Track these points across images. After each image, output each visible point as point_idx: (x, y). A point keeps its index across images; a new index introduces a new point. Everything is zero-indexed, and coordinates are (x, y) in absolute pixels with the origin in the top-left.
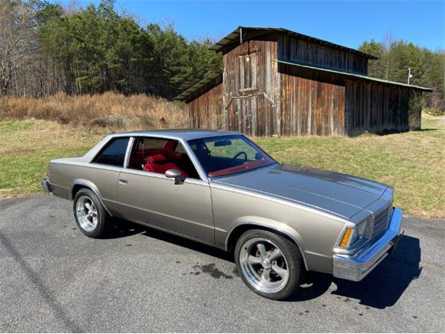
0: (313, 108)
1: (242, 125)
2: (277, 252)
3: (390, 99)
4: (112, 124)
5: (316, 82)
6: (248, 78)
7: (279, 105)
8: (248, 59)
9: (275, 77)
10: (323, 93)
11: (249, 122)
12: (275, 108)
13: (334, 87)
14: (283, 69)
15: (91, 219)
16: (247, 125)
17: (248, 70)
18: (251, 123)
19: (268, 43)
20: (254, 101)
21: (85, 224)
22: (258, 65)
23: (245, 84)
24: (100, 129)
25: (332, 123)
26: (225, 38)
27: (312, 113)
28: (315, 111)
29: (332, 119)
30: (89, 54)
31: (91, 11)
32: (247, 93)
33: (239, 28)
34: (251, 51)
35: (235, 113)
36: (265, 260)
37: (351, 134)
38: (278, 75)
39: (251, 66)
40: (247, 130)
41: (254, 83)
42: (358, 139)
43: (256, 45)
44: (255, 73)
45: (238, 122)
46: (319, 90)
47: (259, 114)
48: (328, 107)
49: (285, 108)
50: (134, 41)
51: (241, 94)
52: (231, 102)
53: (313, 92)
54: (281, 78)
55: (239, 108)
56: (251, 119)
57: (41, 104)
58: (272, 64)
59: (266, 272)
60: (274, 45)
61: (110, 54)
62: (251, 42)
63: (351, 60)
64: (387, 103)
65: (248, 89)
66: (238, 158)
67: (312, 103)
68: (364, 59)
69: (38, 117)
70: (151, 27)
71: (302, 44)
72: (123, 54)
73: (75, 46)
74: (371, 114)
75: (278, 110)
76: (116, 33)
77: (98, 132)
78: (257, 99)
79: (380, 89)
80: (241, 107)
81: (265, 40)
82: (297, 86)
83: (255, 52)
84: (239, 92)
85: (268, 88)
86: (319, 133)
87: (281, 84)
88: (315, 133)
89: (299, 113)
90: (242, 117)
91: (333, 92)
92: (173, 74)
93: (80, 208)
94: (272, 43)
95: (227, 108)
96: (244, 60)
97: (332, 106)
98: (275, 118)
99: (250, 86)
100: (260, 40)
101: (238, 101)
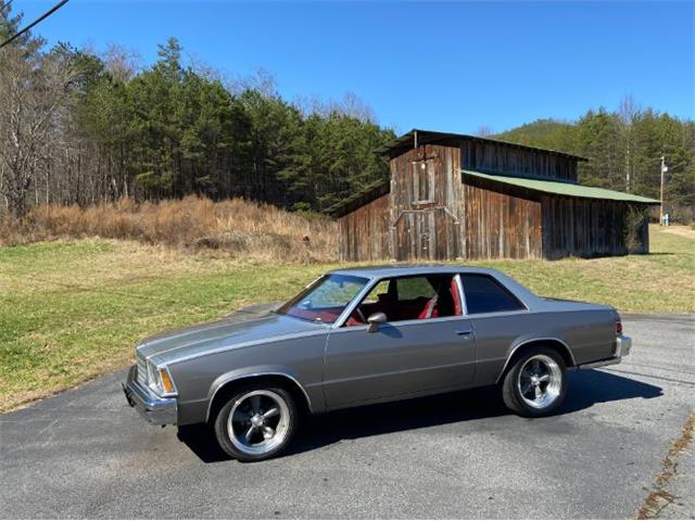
0: (505, 226)
1: (415, 246)
3: (600, 216)
4: (228, 245)
5: (508, 197)
6: (424, 189)
7: (463, 221)
8: (423, 166)
9: (458, 189)
10: (516, 209)
11: (425, 242)
12: (459, 226)
13: (529, 204)
14: (467, 180)
16: (423, 246)
17: (424, 179)
18: (428, 243)
19: (449, 149)
20: (431, 217)
22: (437, 173)
23: (420, 195)
24: (209, 252)
25: (528, 244)
27: (505, 233)
28: (507, 230)
29: (528, 240)
32: (423, 206)
33: (413, 131)
34: (428, 155)
35: (406, 230)
37: (550, 257)
38: (462, 186)
39: (426, 174)
40: (423, 251)
41: (432, 194)
42: (558, 263)
43: (434, 150)
44: (433, 184)
45: (410, 242)
46: (512, 206)
47: (439, 232)
48: (523, 226)
49: (471, 225)
50: (223, 117)
51: (414, 207)
52: (402, 218)
53: (505, 207)
54: (466, 190)
55: (412, 224)
56: (428, 238)
58: (455, 173)
60: (457, 152)
61: (188, 138)
62: (428, 146)
64: (596, 220)
65: (423, 202)
67: (504, 221)
68: (570, 162)
71: (489, 149)
72: (206, 137)
73: (136, 126)
74: (575, 233)
75: (463, 228)
76: (196, 104)
78: (435, 213)
79: (586, 206)
80: (415, 223)
81: (445, 146)
82: (486, 199)
83: (433, 158)
84: (413, 205)
85: (450, 201)
86: (513, 255)
87: (466, 197)
88: (509, 255)
89: (488, 231)
90: (416, 236)
91: (528, 208)
92: (282, 165)
94: (455, 149)
95: (396, 225)
96: (419, 168)
97: (527, 224)
98: (460, 238)
99: (427, 199)
100: (439, 145)
101: (411, 216)
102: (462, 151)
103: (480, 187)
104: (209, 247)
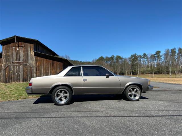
0: (50, 70)
1: (14, 77)
5: (52, 61)
6: (18, 57)
7: (35, 68)
8: (18, 49)
9: (33, 58)
10: (54, 64)
11: (18, 76)
12: (33, 70)
13: (59, 63)
14: (36, 54)
16: (17, 77)
18: (20, 76)
19: (29, 44)
20: (21, 67)
22: (24, 52)
23: (16, 59)
26: (6, 39)
27: (50, 72)
28: (51, 71)
32: (18, 63)
33: (15, 36)
34: (20, 46)
35: (9, 72)
38: (34, 57)
39: (19, 52)
40: (17, 79)
41: (21, 59)
44: (22, 55)
45: (11, 76)
47: (25, 72)
49: (38, 70)
51: (14, 63)
52: (8, 67)
53: (50, 64)
54: (36, 58)
55: (12, 69)
56: (19, 74)
58: (31, 53)
60: (32, 45)
62: (19, 42)
65: (18, 62)
67: (50, 68)
75: (35, 70)
78: (23, 66)
80: (14, 69)
81: (27, 43)
82: (43, 61)
83: (22, 46)
84: (12, 63)
85: (30, 61)
87: (36, 60)
89: (45, 71)
90: (14, 74)
94: (31, 45)
95: (5, 69)
96: (16, 50)
97: (58, 69)
98: (33, 74)
99: (19, 60)
100: (24, 42)
101: (12, 67)
102: (34, 46)
103: (41, 57)
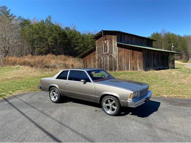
0: (131, 60)
1: (103, 67)
2: (114, 102)
4: (52, 67)
5: (132, 51)
6: (106, 49)
7: (118, 59)
8: (105, 42)
9: (116, 49)
10: (134, 55)
11: (106, 66)
14: (119, 46)
15: (55, 97)
16: (106, 67)
17: (106, 46)
18: (107, 66)
19: (113, 36)
20: (108, 58)
21: (53, 99)
22: (109, 44)
23: (105, 51)
24: (47, 69)
25: (138, 66)
26: (97, 34)
28: (131, 61)
29: (138, 64)
30: (41, 39)
31: (42, 22)
32: (105, 54)
33: (102, 31)
35: (101, 62)
36: (110, 105)
37: (146, 70)
38: (117, 48)
39: (106, 44)
41: (108, 50)
42: (148, 72)
43: (108, 37)
44: (108, 47)
45: (102, 66)
46: (133, 54)
47: (110, 62)
48: (136, 60)
49: (120, 60)
50: (59, 34)
51: (103, 55)
52: (99, 58)
53: (131, 54)
54: (118, 49)
55: (102, 60)
56: (107, 64)
57: (22, 60)
58: (115, 43)
59: (111, 108)
61: (50, 39)
62: (107, 35)
63: (146, 41)
64: (160, 58)
66: (102, 77)
67: (130, 58)
68: (151, 41)
69: (21, 64)
70: (66, 28)
71: (126, 36)
72: (55, 39)
73: (35, 36)
74: (153, 62)
75: (117, 61)
76: (52, 31)
77: (46, 70)
78: (109, 57)
79: (157, 53)
80: (103, 60)
81: (112, 35)
82: (124, 52)
83: (108, 39)
85: (114, 52)
86: (133, 70)
87: (118, 51)
88: (132, 69)
89: (125, 62)
90: (103, 64)
91: (138, 54)
92: (75, 46)
93: (51, 94)
94: (115, 36)
95: (98, 60)
96: (104, 42)
97: (138, 59)
98: (117, 64)
99: (107, 52)
100: (110, 35)
101: (102, 58)
102: (117, 37)
103: (123, 48)
104: (47, 68)
